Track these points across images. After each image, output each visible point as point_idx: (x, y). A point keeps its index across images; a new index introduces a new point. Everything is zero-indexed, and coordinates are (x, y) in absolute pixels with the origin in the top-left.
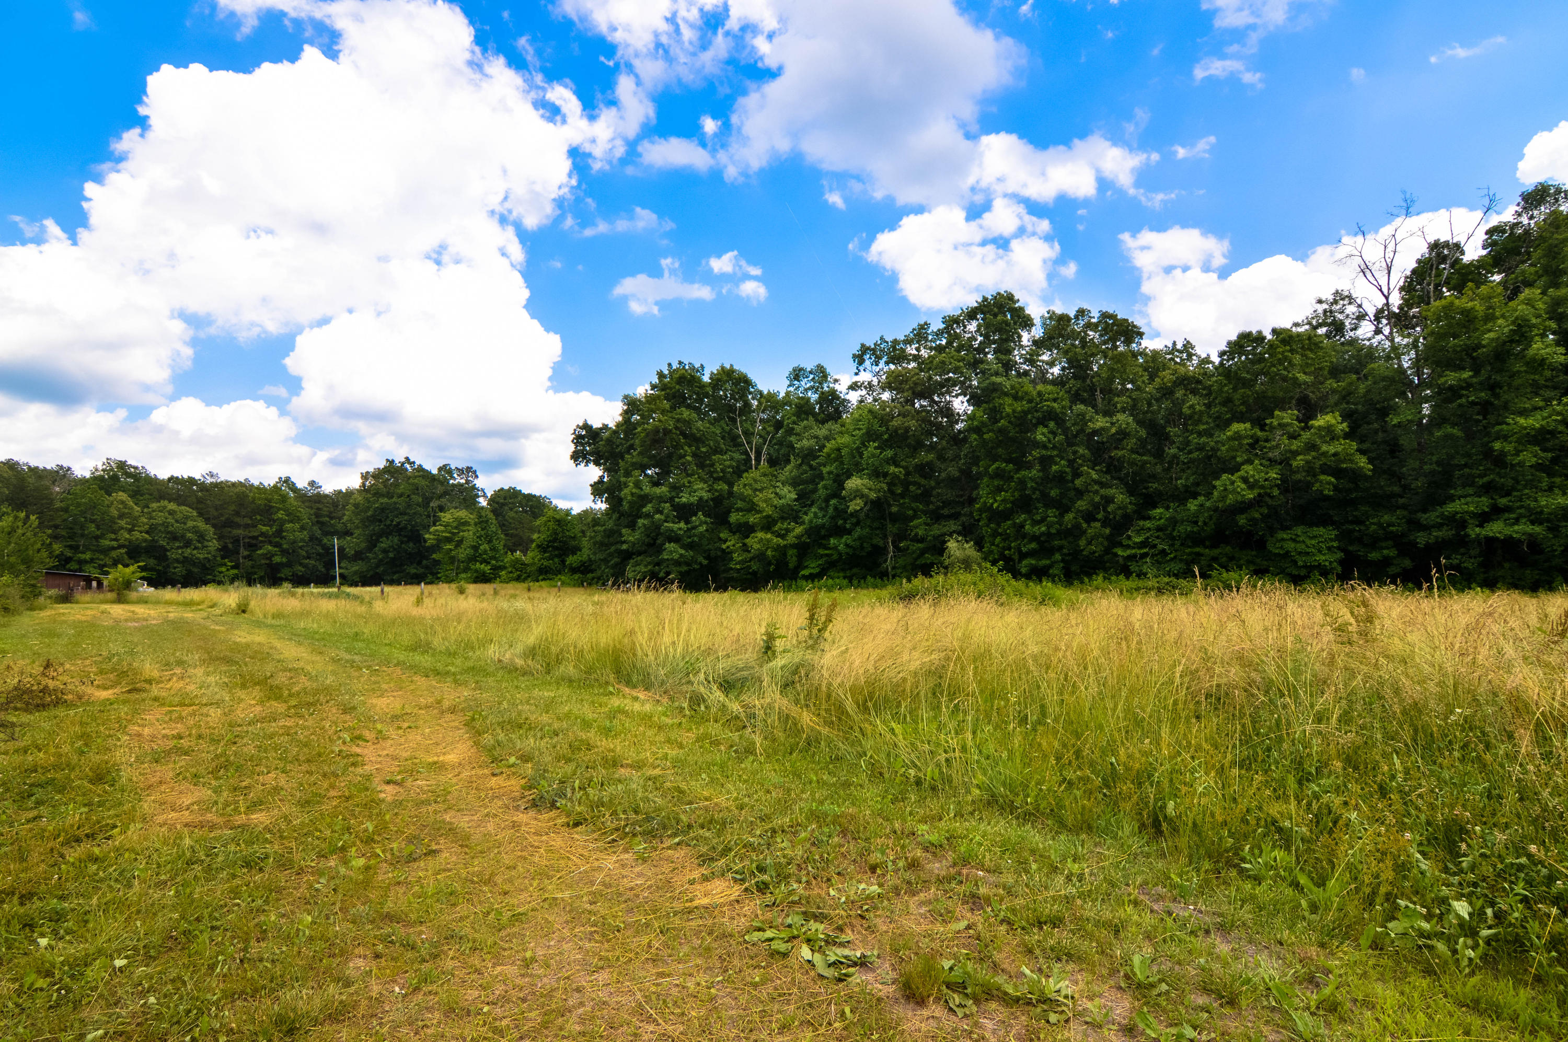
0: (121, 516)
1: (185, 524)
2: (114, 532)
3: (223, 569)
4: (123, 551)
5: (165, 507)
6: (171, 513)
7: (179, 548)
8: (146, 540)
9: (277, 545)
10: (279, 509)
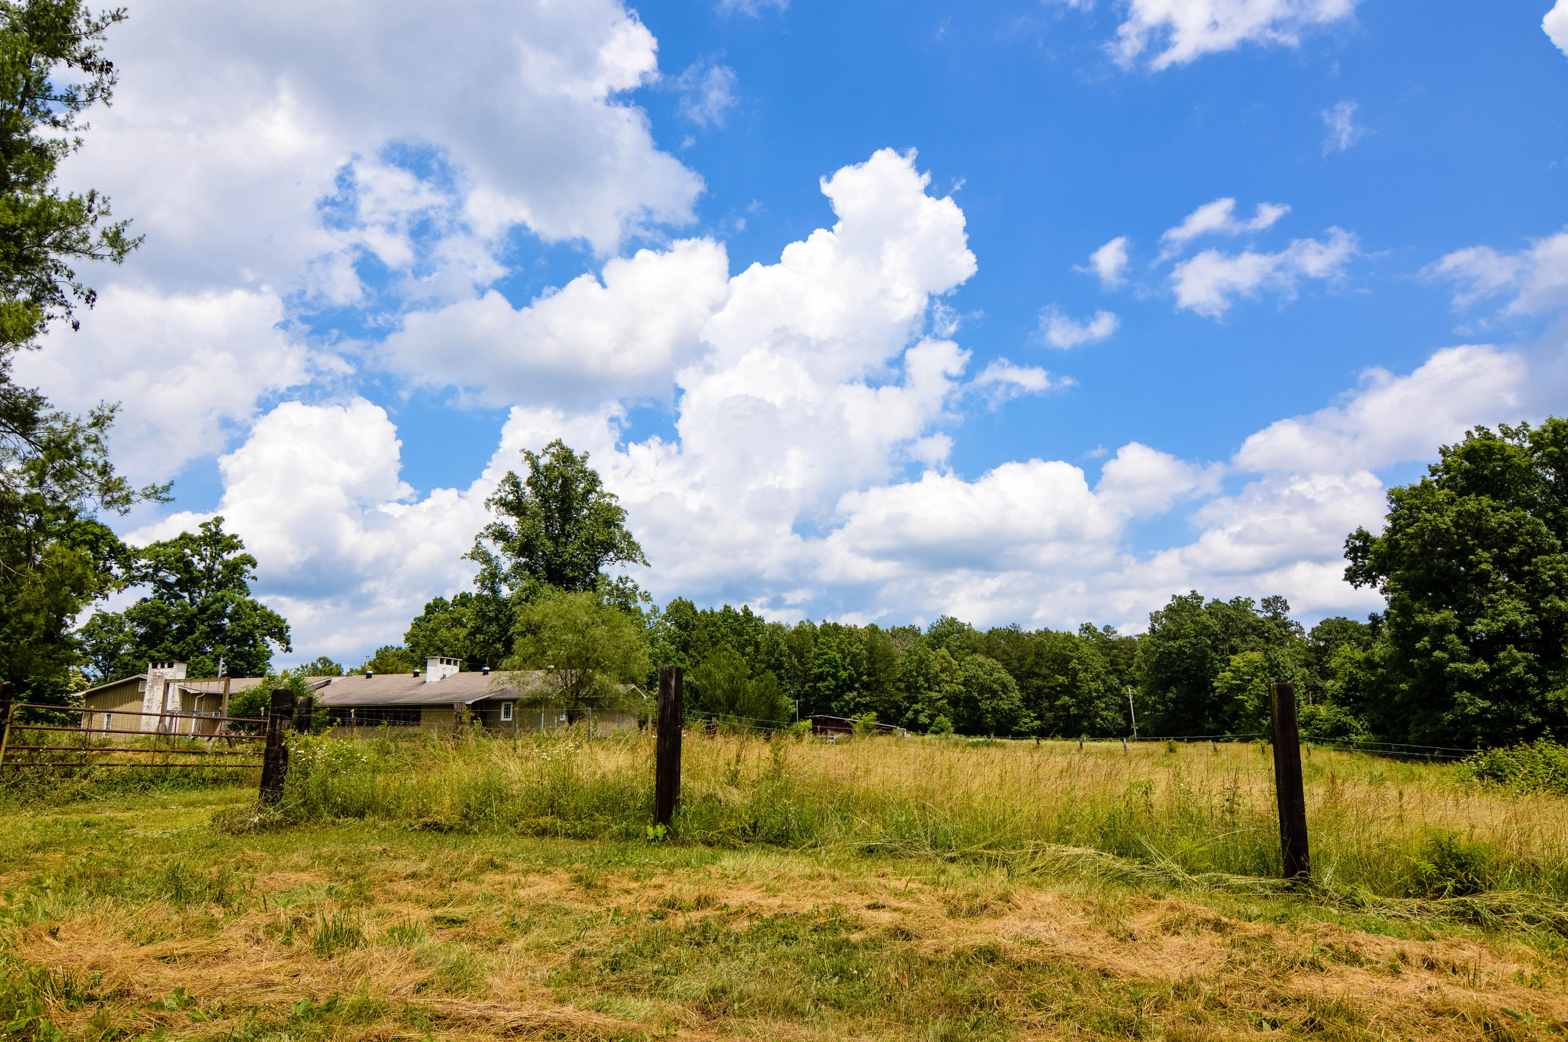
0: (943, 671)
1: (991, 675)
2: (938, 684)
3: (1028, 720)
4: (945, 701)
5: (975, 660)
6: (981, 665)
7: (987, 698)
8: (962, 692)
9: (1075, 696)
10: (1073, 658)
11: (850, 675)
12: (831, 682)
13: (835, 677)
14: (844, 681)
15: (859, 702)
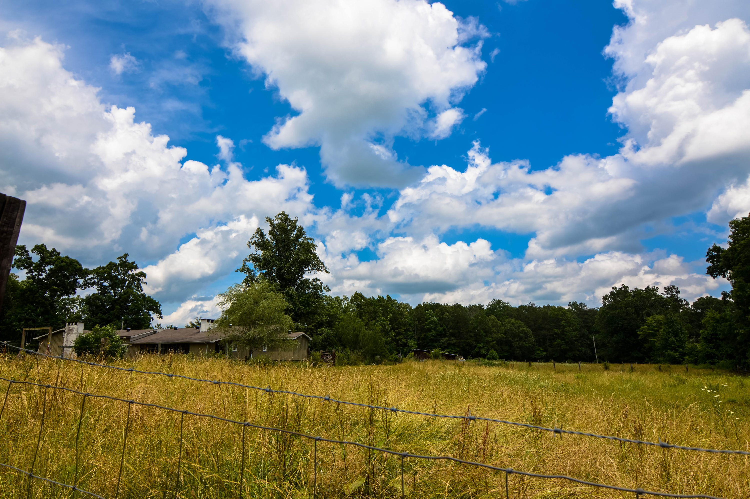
0: (493, 326)
1: (519, 329)
2: (491, 334)
3: (539, 352)
4: (495, 342)
5: (510, 321)
6: (513, 324)
7: (517, 341)
8: (504, 338)
9: (564, 339)
10: (562, 320)
11: (444, 329)
12: (434, 332)
13: (435, 329)
14: (441, 332)
15: (449, 344)
